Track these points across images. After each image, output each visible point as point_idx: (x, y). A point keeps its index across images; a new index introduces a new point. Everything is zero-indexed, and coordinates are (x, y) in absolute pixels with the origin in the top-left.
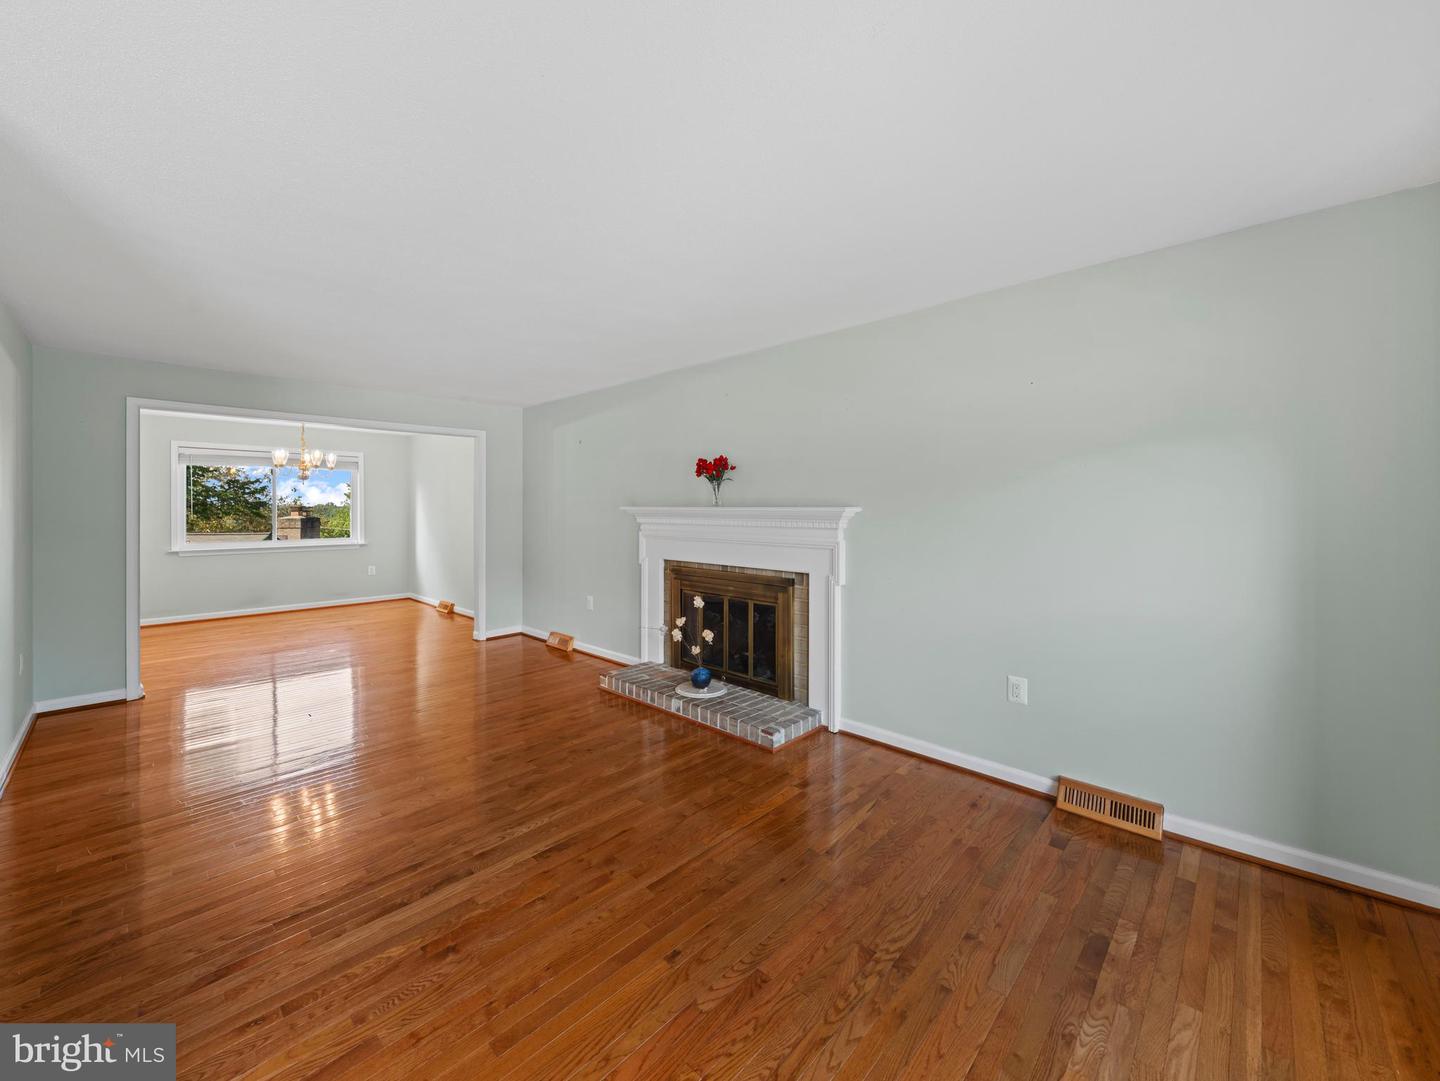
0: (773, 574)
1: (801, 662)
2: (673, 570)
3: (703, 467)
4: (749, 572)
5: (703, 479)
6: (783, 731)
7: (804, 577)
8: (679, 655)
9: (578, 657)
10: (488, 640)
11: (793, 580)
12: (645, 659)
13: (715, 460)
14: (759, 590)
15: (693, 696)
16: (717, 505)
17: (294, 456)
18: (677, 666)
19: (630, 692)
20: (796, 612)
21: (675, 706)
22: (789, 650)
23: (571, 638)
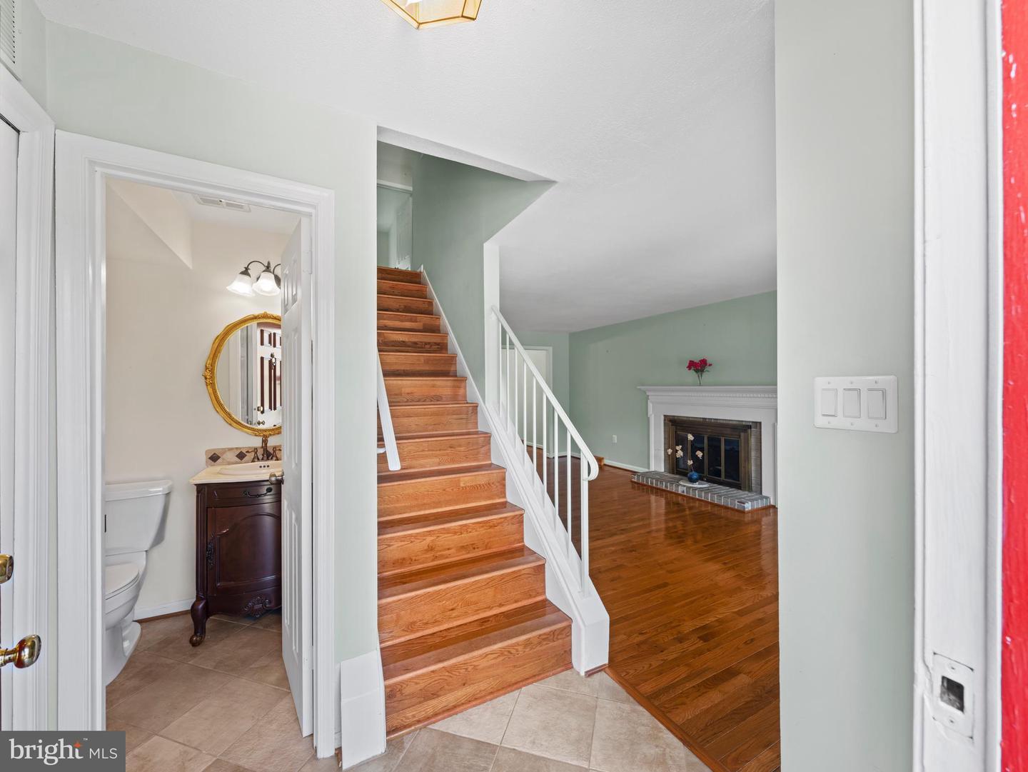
0: (737, 423)
1: (756, 471)
2: (671, 421)
3: (692, 365)
4: (722, 422)
5: (692, 372)
6: (750, 503)
7: (758, 425)
8: (675, 467)
9: (607, 468)
11: (751, 426)
12: (652, 469)
13: (700, 361)
14: (728, 431)
15: (691, 485)
16: (700, 385)
18: (673, 473)
19: (652, 483)
20: (753, 443)
21: (680, 490)
22: (748, 463)
23: (603, 458)
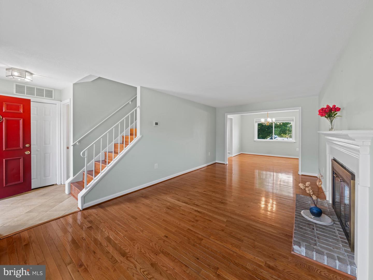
10: (302, 175)
17: (266, 120)
